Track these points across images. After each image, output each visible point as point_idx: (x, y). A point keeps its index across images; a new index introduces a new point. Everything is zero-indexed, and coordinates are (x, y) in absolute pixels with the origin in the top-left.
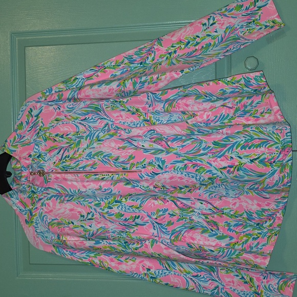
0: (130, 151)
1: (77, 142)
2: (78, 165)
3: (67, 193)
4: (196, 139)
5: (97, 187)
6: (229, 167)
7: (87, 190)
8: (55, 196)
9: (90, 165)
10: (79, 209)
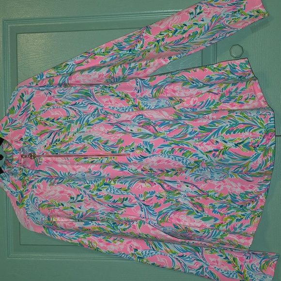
0: (118, 135)
1: (67, 126)
2: (68, 148)
3: (57, 176)
4: (182, 124)
5: (87, 170)
6: (214, 150)
7: (77, 172)
8: (45, 179)
9: (80, 148)
10: (69, 192)
